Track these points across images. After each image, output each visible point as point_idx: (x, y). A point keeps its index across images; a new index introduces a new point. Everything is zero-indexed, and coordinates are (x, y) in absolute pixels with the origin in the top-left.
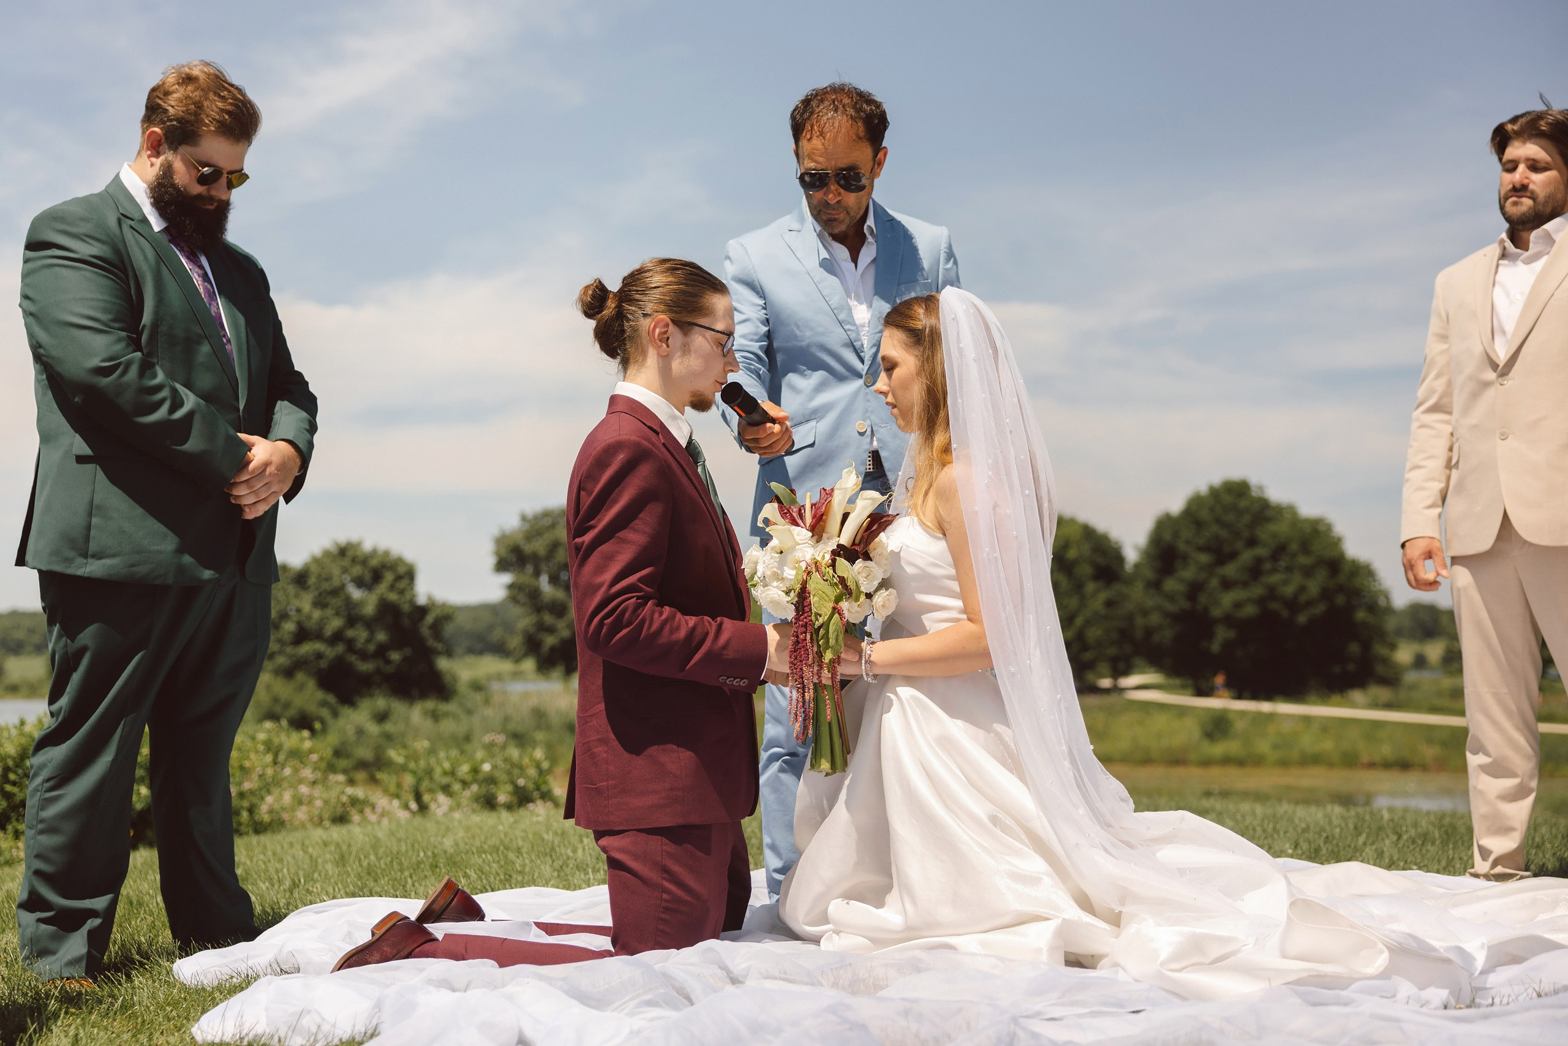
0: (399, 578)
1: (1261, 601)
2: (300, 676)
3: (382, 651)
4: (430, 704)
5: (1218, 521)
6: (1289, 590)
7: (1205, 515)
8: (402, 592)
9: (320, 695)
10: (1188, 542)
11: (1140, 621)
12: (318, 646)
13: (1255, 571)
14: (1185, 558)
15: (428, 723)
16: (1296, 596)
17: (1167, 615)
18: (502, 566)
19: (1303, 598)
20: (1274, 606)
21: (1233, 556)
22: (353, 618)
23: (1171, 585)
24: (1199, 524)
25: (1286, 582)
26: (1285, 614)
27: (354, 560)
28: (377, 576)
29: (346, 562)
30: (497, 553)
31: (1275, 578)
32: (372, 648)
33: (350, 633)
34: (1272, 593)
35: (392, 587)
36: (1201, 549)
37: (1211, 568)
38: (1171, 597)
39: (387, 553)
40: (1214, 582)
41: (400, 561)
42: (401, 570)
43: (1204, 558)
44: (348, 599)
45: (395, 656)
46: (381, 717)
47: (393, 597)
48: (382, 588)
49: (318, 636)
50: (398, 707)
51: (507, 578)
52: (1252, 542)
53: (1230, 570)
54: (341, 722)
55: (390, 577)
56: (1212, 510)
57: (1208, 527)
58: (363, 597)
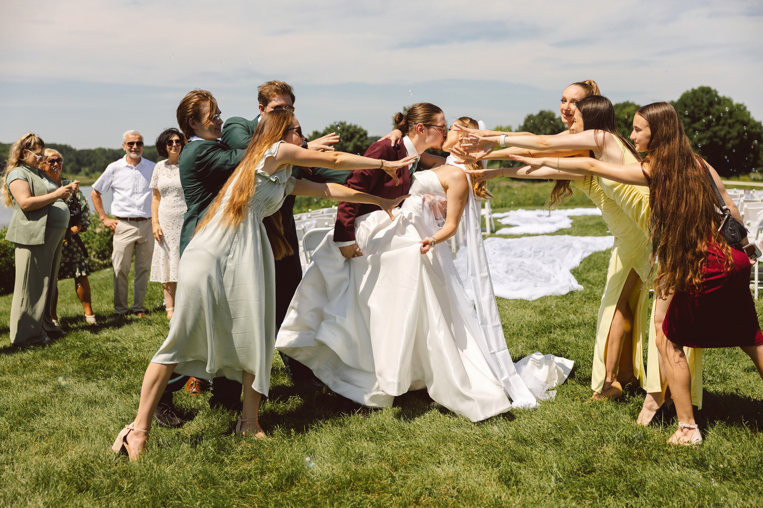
1: (710, 138)
5: (693, 104)
6: (722, 133)
7: (689, 102)
8: (362, 142)
13: (709, 125)
16: (725, 135)
19: (728, 136)
20: (715, 140)
21: (699, 119)
24: (686, 105)
25: (721, 130)
26: (720, 143)
28: (352, 136)
31: (717, 128)
34: (715, 134)
35: (359, 140)
39: (356, 126)
41: (361, 130)
42: (362, 133)
47: (359, 143)
48: (355, 140)
52: (708, 114)
53: (697, 125)
55: (358, 136)
56: (692, 100)
57: (689, 107)
58: (348, 144)
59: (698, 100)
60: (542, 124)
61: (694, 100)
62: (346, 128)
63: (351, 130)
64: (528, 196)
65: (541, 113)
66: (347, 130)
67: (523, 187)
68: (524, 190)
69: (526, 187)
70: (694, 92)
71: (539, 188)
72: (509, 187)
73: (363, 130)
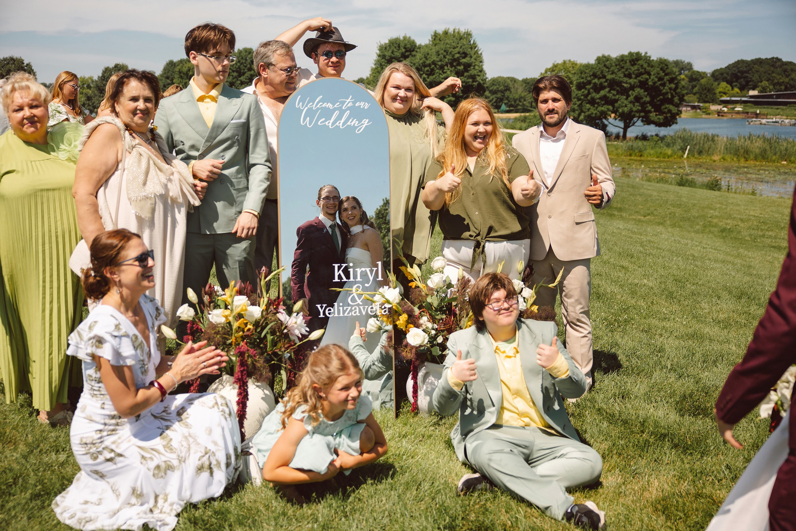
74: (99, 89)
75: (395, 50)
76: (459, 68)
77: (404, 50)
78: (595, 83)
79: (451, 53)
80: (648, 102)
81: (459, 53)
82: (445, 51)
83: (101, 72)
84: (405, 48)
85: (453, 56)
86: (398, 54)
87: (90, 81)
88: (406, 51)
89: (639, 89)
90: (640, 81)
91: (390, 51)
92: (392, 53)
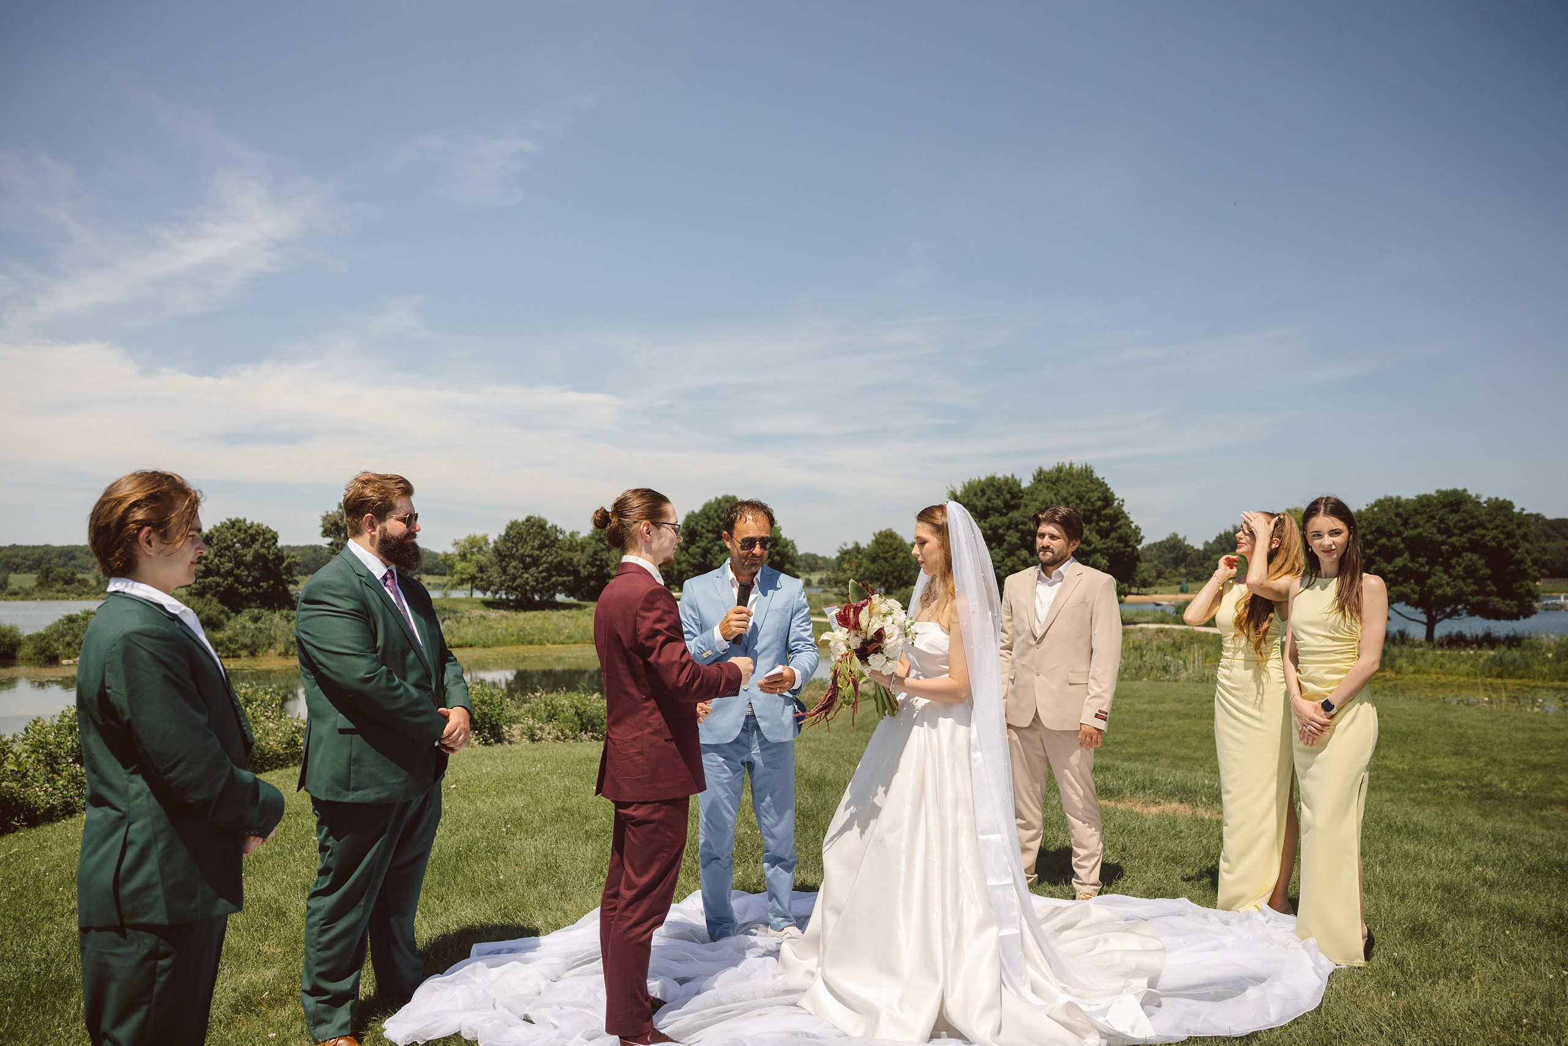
0: (266, 540)
2: (209, 596)
3: (256, 582)
4: (285, 612)
5: (719, 517)
8: (268, 548)
9: (220, 606)
10: (703, 527)
11: (676, 567)
12: (217, 579)
14: (701, 536)
15: (284, 623)
17: (690, 564)
18: (326, 533)
22: (239, 562)
23: (693, 549)
24: (708, 518)
27: (239, 530)
28: (254, 539)
29: (234, 531)
30: (323, 526)
32: (250, 579)
33: (236, 572)
35: (263, 545)
36: (708, 531)
37: (714, 541)
38: (693, 556)
39: (259, 525)
40: (716, 548)
42: (269, 536)
43: (711, 536)
44: (236, 552)
45: (264, 585)
46: (256, 620)
47: (263, 551)
48: (256, 546)
49: (218, 574)
50: (265, 612)
51: (329, 540)
54: (231, 623)
55: (261, 539)
56: (716, 511)
57: (714, 520)
58: (245, 551)
59: (723, 512)
60: (529, 534)
61: (719, 511)
62: (245, 527)
63: (250, 531)
64: (510, 630)
65: (528, 520)
66: (246, 531)
67: (502, 617)
68: (504, 620)
69: (507, 618)
70: (718, 502)
71: (525, 619)
72: (485, 618)
73: (271, 531)
74: (500, 555)
75: (994, 496)
76: (1101, 524)
77: (1008, 497)
78: (1383, 546)
79: (1088, 501)
80: (1490, 577)
81: (1099, 499)
82: (1077, 497)
83: (505, 527)
84: (1009, 493)
85: (1093, 505)
86: (999, 503)
87: (483, 543)
88: (1013, 498)
89: (1469, 554)
90: (1470, 540)
91: (985, 499)
92: (989, 500)
